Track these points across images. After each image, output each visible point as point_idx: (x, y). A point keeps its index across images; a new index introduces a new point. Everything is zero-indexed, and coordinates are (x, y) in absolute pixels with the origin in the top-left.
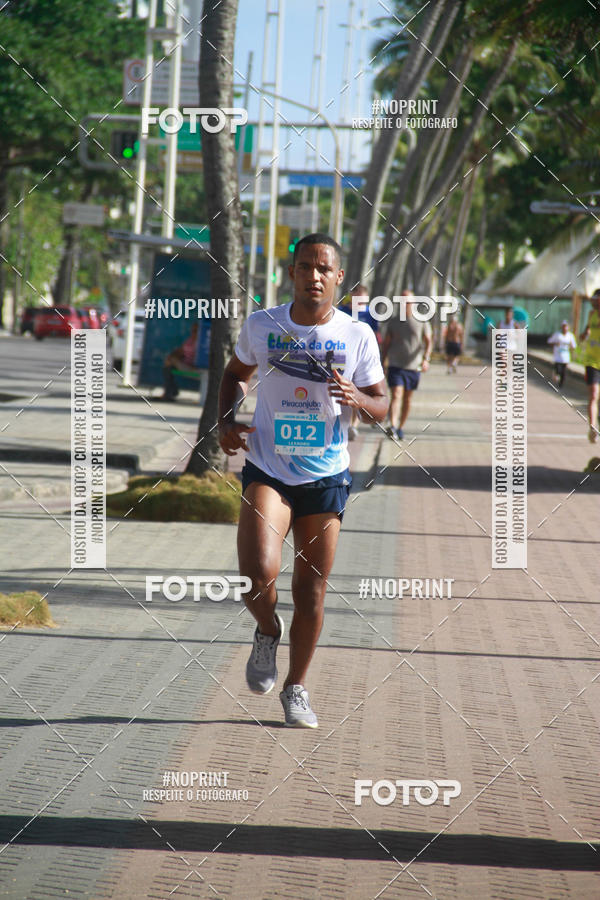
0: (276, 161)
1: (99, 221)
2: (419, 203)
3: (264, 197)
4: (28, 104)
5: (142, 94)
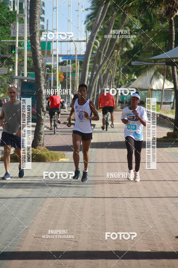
0: (58, 53)
1: (6, 72)
3: (54, 63)
5: (16, 34)
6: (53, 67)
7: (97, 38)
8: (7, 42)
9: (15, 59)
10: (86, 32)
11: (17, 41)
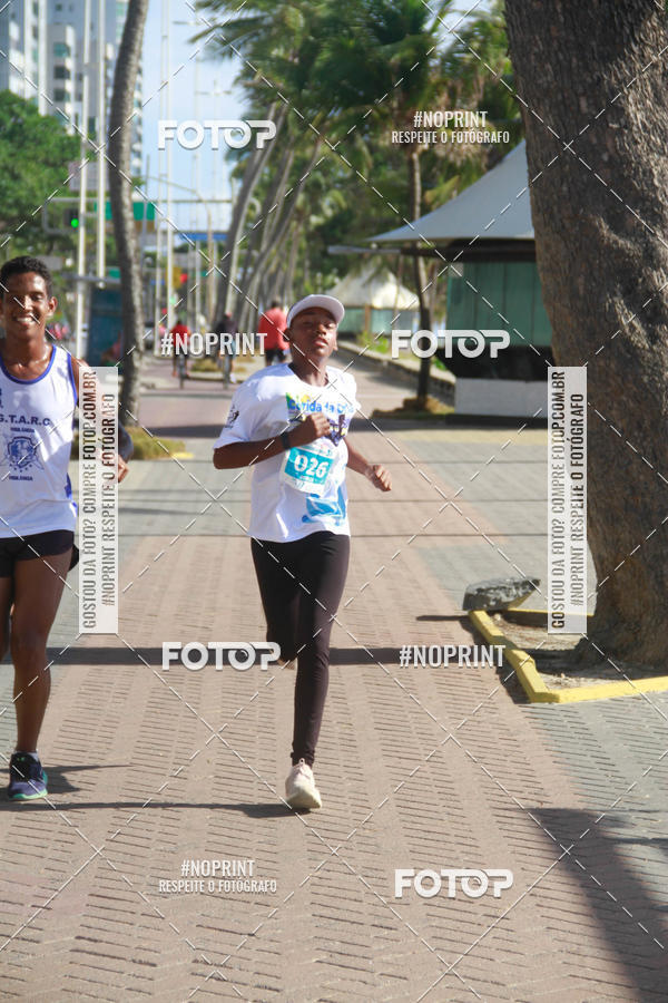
0: (171, 225)
1: (61, 267)
2: (263, 249)
4: (9, 193)
5: (79, 184)
8: (60, 202)
10: (231, 181)
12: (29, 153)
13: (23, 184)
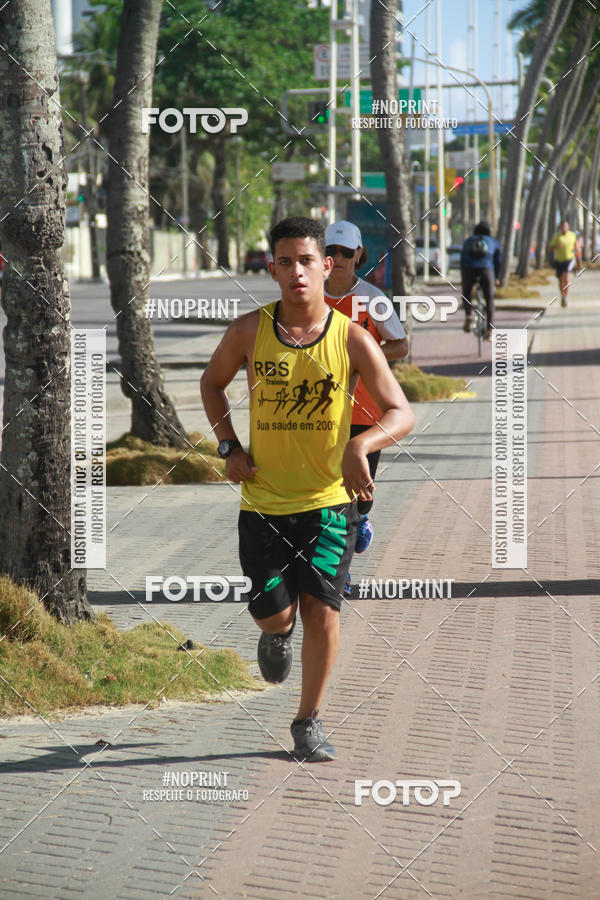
1: (301, 176)
2: (559, 141)
3: (433, 146)
4: (238, 85)
5: (329, 72)
6: (427, 158)
7: (549, 72)
8: (302, 94)
9: (327, 140)
10: (517, 56)
11: (333, 90)
12: (262, 33)
13: (256, 74)
